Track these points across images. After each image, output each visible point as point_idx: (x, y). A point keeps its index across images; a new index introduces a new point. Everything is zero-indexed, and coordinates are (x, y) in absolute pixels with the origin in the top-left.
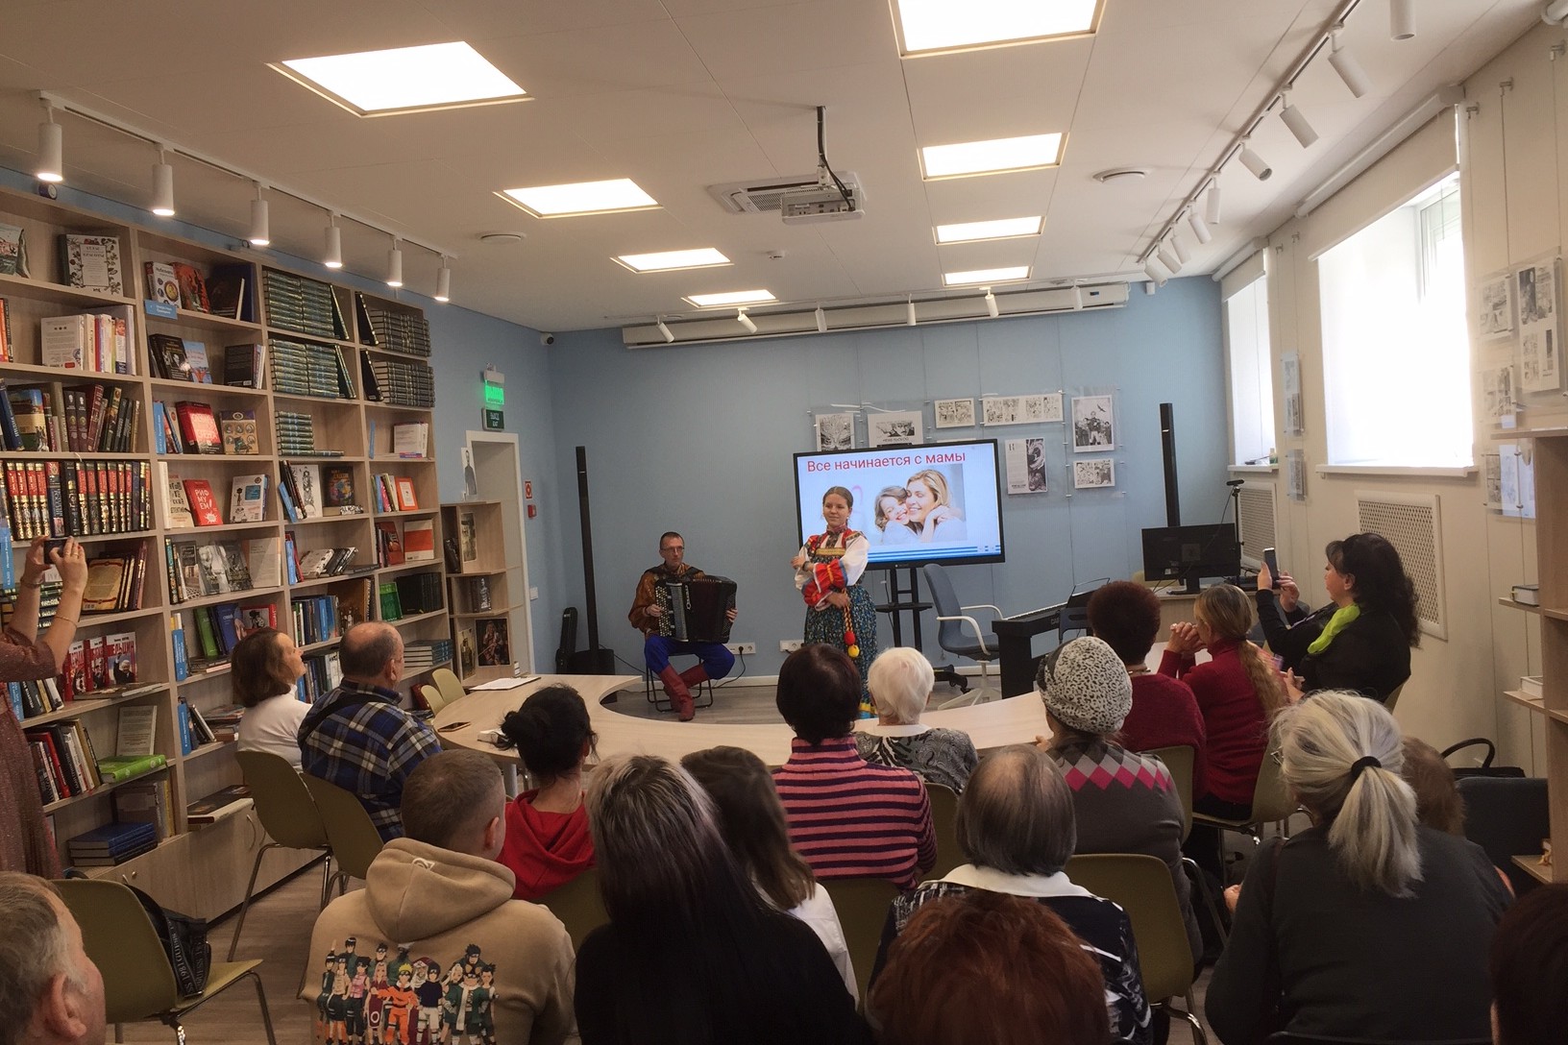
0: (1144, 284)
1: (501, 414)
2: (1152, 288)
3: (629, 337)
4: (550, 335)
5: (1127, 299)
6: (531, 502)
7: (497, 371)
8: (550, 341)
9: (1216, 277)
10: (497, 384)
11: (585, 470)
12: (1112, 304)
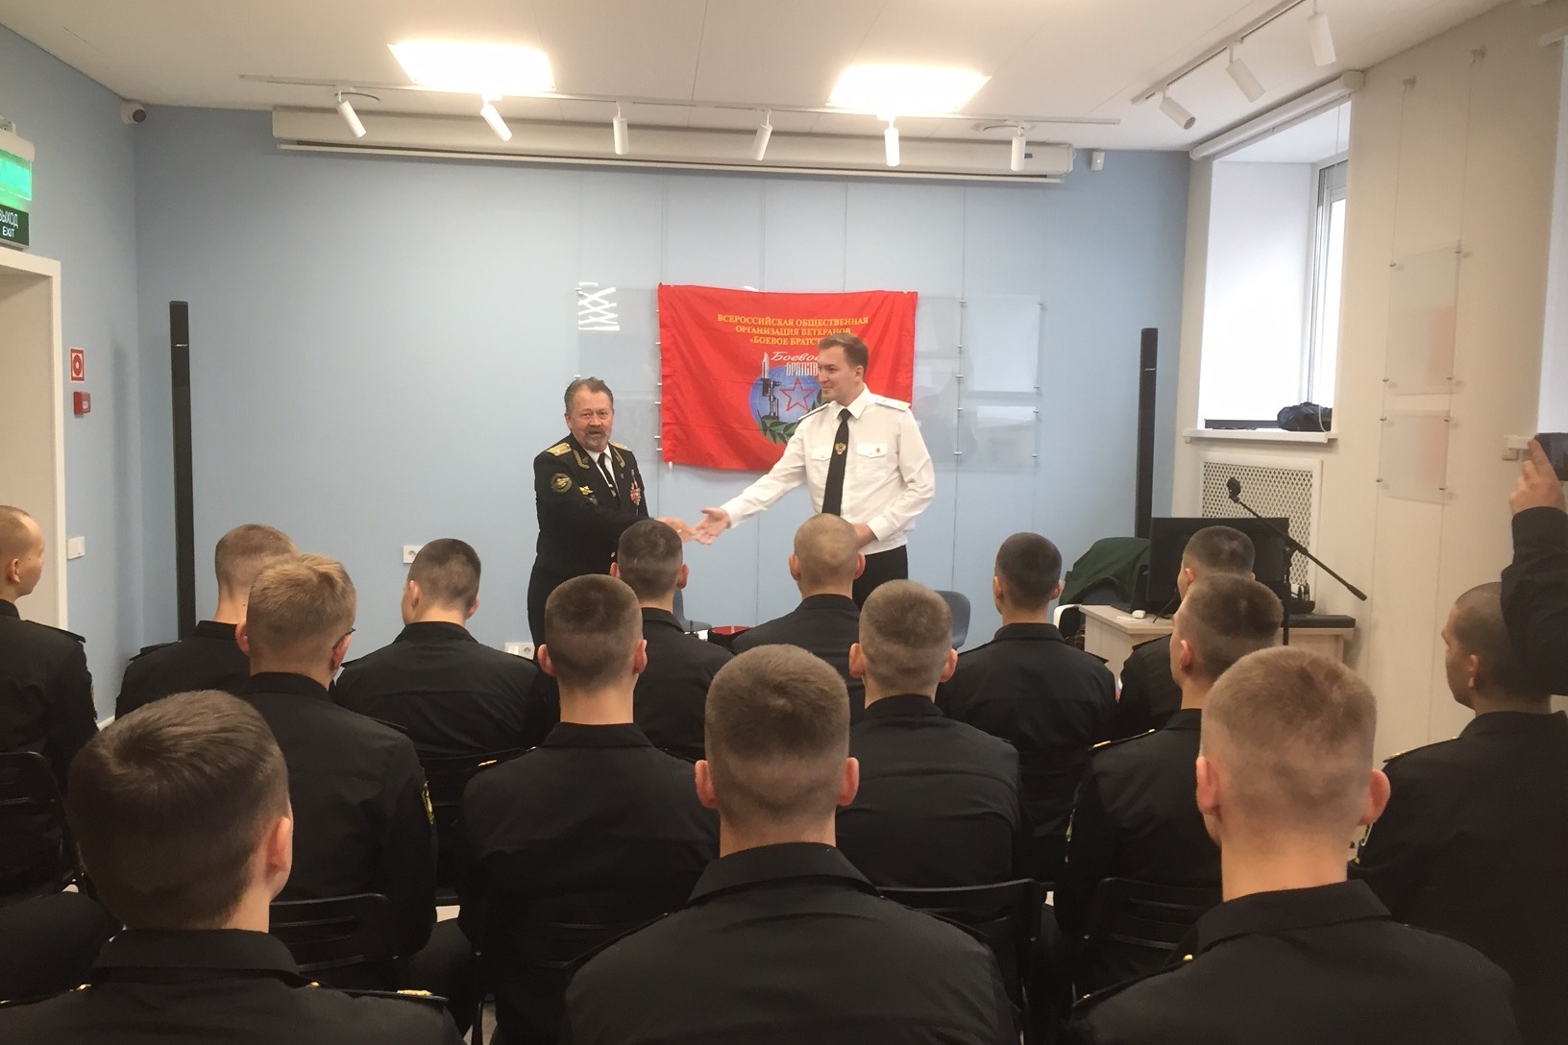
0: (1088, 154)
1: (23, 217)
2: (1099, 161)
3: (283, 128)
4: (140, 107)
5: (1071, 169)
6: (80, 387)
7: (21, 134)
8: (139, 116)
9: (1196, 155)
10: (18, 160)
11: (187, 341)
12: (1045, 176)
